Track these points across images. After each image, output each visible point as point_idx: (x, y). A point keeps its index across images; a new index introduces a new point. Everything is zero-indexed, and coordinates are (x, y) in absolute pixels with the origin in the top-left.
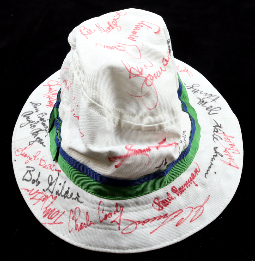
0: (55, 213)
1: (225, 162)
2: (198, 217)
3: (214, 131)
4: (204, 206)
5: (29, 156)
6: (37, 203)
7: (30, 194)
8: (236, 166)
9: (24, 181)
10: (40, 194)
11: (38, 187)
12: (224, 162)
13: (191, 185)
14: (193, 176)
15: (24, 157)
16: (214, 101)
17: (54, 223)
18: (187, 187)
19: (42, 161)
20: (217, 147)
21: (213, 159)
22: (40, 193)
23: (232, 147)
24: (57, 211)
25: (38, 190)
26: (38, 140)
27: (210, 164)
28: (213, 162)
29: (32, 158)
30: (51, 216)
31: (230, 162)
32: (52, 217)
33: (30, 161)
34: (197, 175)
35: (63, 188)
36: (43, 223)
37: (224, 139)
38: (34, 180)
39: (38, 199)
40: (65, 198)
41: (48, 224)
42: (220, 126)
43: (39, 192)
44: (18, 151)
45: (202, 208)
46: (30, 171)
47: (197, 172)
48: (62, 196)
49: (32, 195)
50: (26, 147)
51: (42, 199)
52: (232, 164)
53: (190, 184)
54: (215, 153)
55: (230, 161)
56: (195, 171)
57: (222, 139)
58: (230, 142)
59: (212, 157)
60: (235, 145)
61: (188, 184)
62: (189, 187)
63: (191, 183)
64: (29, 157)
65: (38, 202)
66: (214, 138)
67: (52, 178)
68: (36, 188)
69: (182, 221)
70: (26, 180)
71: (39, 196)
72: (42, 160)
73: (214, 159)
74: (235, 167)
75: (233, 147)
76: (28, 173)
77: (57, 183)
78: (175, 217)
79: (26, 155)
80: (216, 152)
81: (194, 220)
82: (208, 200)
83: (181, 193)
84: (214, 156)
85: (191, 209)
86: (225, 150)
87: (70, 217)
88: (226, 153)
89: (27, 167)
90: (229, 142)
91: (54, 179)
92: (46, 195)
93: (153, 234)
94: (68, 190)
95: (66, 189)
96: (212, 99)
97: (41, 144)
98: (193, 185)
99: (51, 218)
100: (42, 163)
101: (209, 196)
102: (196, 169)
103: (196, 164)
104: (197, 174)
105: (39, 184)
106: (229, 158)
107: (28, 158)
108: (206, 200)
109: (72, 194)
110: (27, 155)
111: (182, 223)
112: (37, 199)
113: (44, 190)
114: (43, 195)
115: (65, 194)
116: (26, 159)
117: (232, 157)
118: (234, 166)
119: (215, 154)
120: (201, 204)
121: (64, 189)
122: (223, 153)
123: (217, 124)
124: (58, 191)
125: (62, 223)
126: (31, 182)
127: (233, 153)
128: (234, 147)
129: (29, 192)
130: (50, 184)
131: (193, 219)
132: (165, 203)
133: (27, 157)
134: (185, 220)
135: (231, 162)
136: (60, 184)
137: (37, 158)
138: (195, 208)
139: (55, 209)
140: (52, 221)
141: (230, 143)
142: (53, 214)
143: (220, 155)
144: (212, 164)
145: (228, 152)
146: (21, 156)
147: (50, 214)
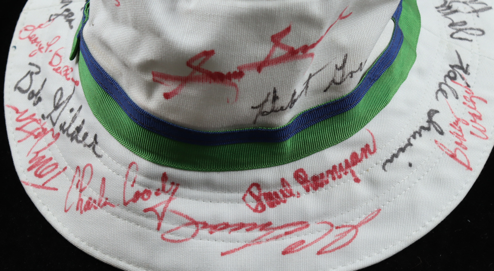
0: (49, 166)
1: (443, 148)
2: (339, 248)
3: (448, 76)
4: (359, 229)
5: (40, 42)
6: (25, 139)
7: (18, 120)
8: (467, 164)
9: (17, 90)
10: (35, 123)
11: (35, 107)
12: (441, 146)
13: (344, 176)
14: (355, 159)
15: (32, 43)
16: (475, 14)
17: (43, 186)
18: (334, 179)
19: (57, 58)
20: (437, 112)
21: (417, 135)
22: (35, 120)
23: (473, 120)
24: (55, 164)
25: (34, 115)
26: (66, 13)
27: (406, 142)
28: (412, 141)
29: (43, 48)
31: (455, 151)
32: (43, 173)
33: (39, 53)
34: (364, 159)
35: (75, 118)
36: (24, 182)
37: (462, 99)
38: (33, 92)
39: (29, 133)
40: (72, 140)
41: (33, 185)
42: (467, 68)
43: (35, 117)
44: (26, 30)
45: (353, 232)
46: (32, 74)
47: (368, 153)
48: (68, 135)
49: (21, 121)
50: (42, 25)
51: (36, 133)
52: (460, 156)
53: (342, 173)
54: (428, 122)
55: (456, 149)
56: (362, 150)
57: (457, 98)
58: (475, 109)
59: (417, 129)
60: (482, 117)
61: (337, 173)
62: (337, 180)
63: (346, 173)
64: (39, 45)
65: (27, 137)
66: (441, 90)
67: (62, 94)
69: (299, 247)
70: (19, 89)
72: (57, 55)
73: (420, 135)
74: (464, 164)
75: (475, 122)
76: (29, 76)
77: (67, 107)
78: (287, 233)
79: (35, 40)
80: (430, 121)
81: (326, 252)
82: (373, 218)
83: (315, 189)
84: (422, 128)
85: (329, 227)
86: (454, 123)
87: (73, 181)
88: (453, 130)
89: (30, 64)
90: (471, 107)
91: (64, 98)
92: (45, 127)
93: (227, 256)
94: (80, 126)
95: (78, 123)
96: (472, 8)
97: (67, 23)
98: (348, 178)
99: (40, 176)
100: (56, 61)
101: (379, 210)
102: (367, 146)
103: (371, 134)
104: (366, 157)
105: (39, 103)
106: (456, 143)
107: (37, 45)
108: (369, 217)
109: (86, 135)
110: (38, 40)
111: (298, 251)
112: (26, 132)
113: (43, 116)
114: (39, 126)
115: (74, 132)
116: (34, 47)
117: (463, 142)
118: (461, 163)
119: (426, 125)
120: (355, 223)
121: (75, 121)
122: (446, 128)
123: (461, 62)
124: (65, 123)
125: (57, 189)
126: (27, 95)
127: (472, 133)
128: (478, 121)
129: (18, 115)
130: (56, 107)
131: (327, 249)
132: (273, 199)
133: (35, 44)
134: (307, 246)
135: (458, 151)
136: (72, 110)
137: (50, 48)
138: (337, 228)
139: (51, 159)
140: (40, 181)
141: (473, 111)
142: (46, 169)
143: (437, 130)
144: (410, 144)
145: (460, 128)
146: (27, 40)
147: (41, 167)
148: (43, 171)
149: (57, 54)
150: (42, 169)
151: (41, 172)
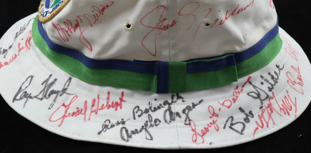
0: (286, 102)
5: (208, 125)
6: (273, 120)
7: (262, 127)
9: (243, 132)
10: (264, 114)
11: (255, 115)
15: (208, 131)
17: (295, 106)
19: (225, 104)
22: (262, 114)
24: (285, 98)
25: (259, 115)
26: (187, 111)
29: (213, 121)
30: (288, 107)
32: (290, 106)
33: (216, 123)
35: (267, 81)
36: (295, 118)
38: (245, 120)
39: (269, 118)
40: (277, 82)
41: (296, 112)
43: (260, 115)
44: (196, 141)
46: (232, 124)
48: (275, 85)
49: (263, 125)
50: (192, 129)
51: (270, 112)
64: (210, 125)
65: (272, 119)
67: (251, 92)
68: (256, 118)
70: (243, 130)
71: (266, 115)
76: (233, 127)
77: (260, 87)
79: (205, 128)
89: (224, 128)
91: (254, 90)
92: (267, 106)
94: (271, 76)
95: (269, 78)
97: (196, 107)
99: (291, 107)
100: (227, 104)
105: (253, 113)
107: (210, 127)
109: (275, 72)
112: (269, 120)
113: (261, 108)
114: (266, 110)
115: (274, 81)
116: (212, 129)
124: (269, 88)
125: (296, 98)
126: (246, 124)
129: (259, 128)
130: (259, 96)
133: (209, 128)
136: (262, 83)
137: (217, 112)
139: (283, 101)
140: (294, 107)
142: (287, 104)
146: (204, 137)
147: (287, 107)
148: (289, 106)
149: (223, 104)
150: (288, 106)
151: (289, 107)
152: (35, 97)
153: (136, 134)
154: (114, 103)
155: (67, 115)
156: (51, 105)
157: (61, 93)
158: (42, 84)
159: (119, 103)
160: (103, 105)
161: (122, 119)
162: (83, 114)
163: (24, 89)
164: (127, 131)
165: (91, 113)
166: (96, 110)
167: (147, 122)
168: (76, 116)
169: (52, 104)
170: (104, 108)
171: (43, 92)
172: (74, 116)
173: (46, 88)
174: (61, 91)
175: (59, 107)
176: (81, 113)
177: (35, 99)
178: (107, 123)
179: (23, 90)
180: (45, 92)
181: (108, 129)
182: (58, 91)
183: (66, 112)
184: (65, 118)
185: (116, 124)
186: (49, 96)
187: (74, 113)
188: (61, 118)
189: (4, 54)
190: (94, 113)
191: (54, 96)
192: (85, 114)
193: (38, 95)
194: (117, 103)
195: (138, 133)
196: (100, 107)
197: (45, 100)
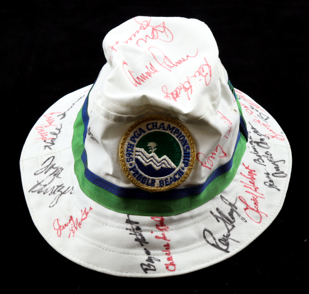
152: (229, 231)
153: (279, 169)
154: (249, 174)
155: (256, 209)
156: (243, 220)
157: (233, 208)
158: (219, 221)
159: (249, 171)
160: (250, 182)
161: (265, 173)
162: (257, 198)
163: (216, 241)
164: (276, 173)
165: (257, 192)
166: (255, 188)
167: (268, 159)
168: (258, 203)
169: (241, 219)
170: (254, 182)
171: (227, 223)
172: (258, 204)
173: (224, 219)
174: (232, 207)
175: (246, 213)
176: (256, 199)
177: (231, 232)
178: (267, 184)
179: (216, 243)
180: (227, 221)
181: (274, 184)
182: (231, 209)
183: (253, 210)
184: (259, 210)
185: (269, 179)
186: (233, 218)
187: (255, 204)
188: (259, 213)
189: (154, 261)
190: (257, 189)
191: (235, 214)
192: (257, 196)
193: (228, 229)
194: (249, 172)
195: (278, 167)
196: (252, 185)
197: (235, 224)
